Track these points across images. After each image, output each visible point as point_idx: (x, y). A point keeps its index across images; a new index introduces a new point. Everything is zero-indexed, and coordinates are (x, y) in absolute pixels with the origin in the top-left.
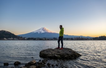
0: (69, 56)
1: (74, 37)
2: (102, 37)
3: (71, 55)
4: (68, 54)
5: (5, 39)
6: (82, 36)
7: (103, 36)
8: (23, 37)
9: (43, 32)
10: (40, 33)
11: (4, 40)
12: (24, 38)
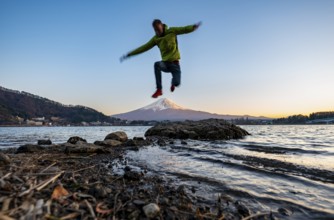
0: (220, 133)
1: (230, 119)
2: (294, 117)
3: (226, 131)
4: (216, 129)
5: (84, 123)
6: (247, 116)
7: (297, 114)
8: (122, 119)
9: (163, 108)
10: (158, 111)
11: (83, 125)
12: (125, 121)
